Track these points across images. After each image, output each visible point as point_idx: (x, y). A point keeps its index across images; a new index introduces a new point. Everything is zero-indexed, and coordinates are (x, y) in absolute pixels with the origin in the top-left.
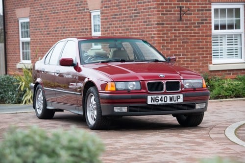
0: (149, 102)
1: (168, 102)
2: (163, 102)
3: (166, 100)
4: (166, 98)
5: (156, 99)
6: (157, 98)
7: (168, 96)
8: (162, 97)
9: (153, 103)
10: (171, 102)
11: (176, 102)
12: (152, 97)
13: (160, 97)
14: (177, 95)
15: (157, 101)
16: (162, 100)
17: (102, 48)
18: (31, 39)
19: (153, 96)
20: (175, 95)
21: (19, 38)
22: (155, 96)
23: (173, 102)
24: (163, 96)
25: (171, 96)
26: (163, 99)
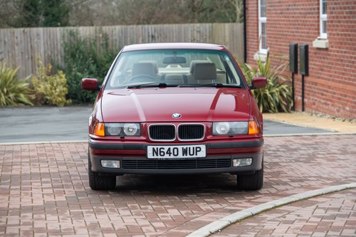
0: (150, 155)
1: (180, 156)
2: (172, 156)
3: (176, 154)
4: (176, 150)
5: (160, 152)
6: (162, 150)
7: (180, 148)
8: (169, 149)
9: (155, 157)
10: (185, 157)
11: (195, 156)
12: (153, 148)
13: (166, 148)
14: (195, 146)
15: (162, 154)
16: (170, 154)
17: (328, 38)
18: (267, 20)
19: (155, 147)
20: (192, 147)
21: (257, 17)
22: (159, 147)
23: (188, 156)
24: (172, 147)
25: (185, 147)
26: (172, 151)
